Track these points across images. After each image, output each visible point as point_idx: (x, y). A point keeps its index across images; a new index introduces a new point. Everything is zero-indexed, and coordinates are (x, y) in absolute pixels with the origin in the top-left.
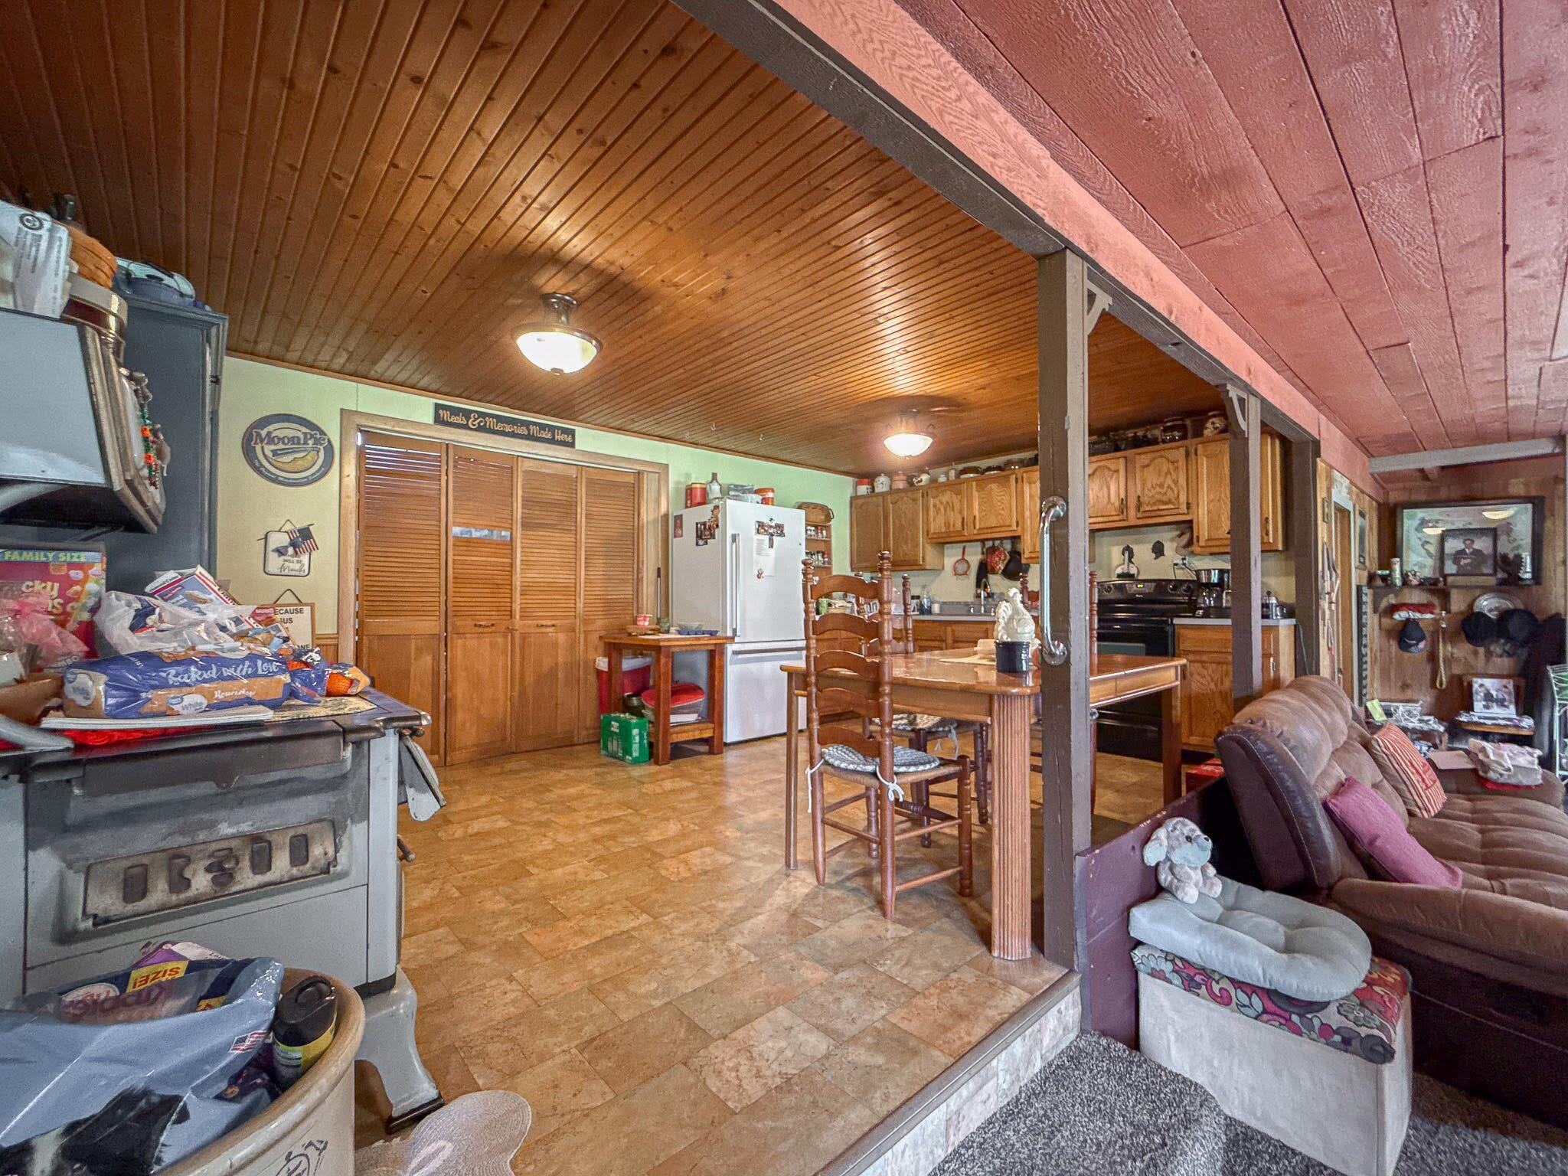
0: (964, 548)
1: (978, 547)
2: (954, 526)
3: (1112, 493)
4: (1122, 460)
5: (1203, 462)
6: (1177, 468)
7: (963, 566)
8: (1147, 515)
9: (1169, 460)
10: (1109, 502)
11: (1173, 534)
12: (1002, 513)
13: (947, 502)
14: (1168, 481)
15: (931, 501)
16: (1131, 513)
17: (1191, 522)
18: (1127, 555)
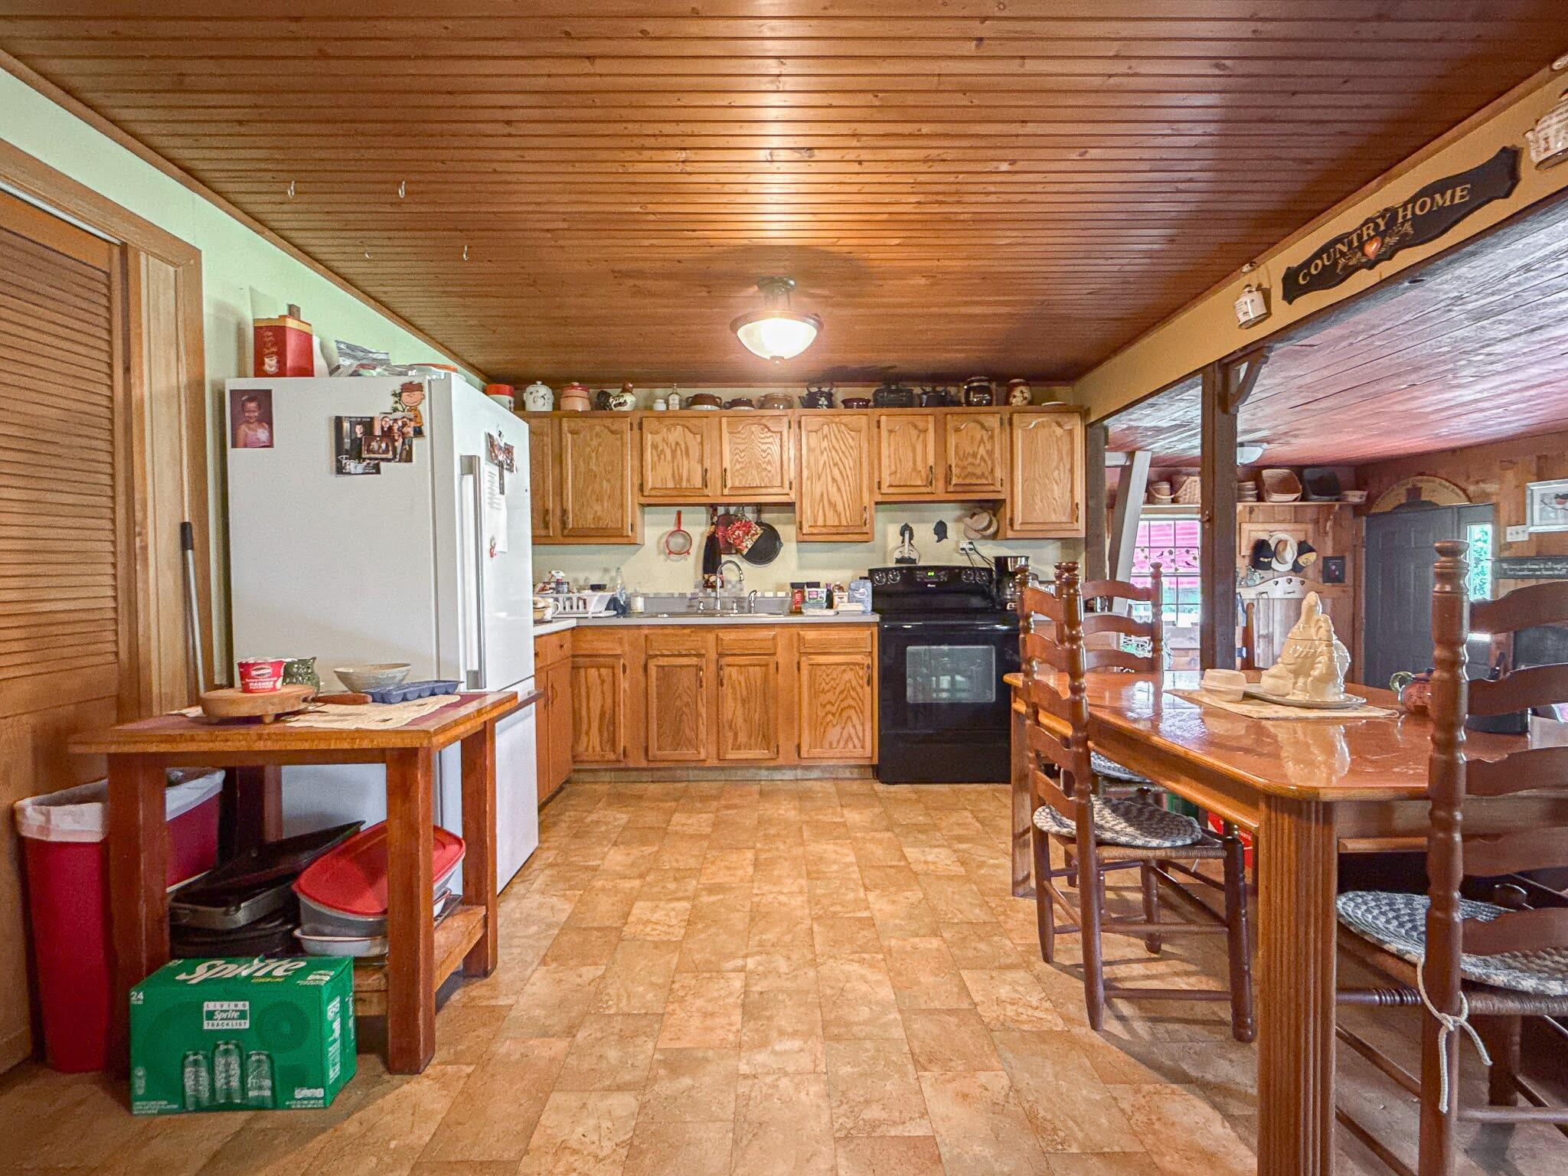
0: (679, 513)
1: (703, 515)
2: (688, 480)
3: (919, 458)
4: (931, 419)
5: (1018, 434)
6: (992, 437)
7: (679, 540)
8: (959, 489)
9: (983, 427)
10: (914, 469)
11: (958, 513)
12: (769, 467)
13: (677, 444)
14: (982, 451)
15: (649, 438)
16: (939, 485)
17: (1004, 501)
18: (907, 536)
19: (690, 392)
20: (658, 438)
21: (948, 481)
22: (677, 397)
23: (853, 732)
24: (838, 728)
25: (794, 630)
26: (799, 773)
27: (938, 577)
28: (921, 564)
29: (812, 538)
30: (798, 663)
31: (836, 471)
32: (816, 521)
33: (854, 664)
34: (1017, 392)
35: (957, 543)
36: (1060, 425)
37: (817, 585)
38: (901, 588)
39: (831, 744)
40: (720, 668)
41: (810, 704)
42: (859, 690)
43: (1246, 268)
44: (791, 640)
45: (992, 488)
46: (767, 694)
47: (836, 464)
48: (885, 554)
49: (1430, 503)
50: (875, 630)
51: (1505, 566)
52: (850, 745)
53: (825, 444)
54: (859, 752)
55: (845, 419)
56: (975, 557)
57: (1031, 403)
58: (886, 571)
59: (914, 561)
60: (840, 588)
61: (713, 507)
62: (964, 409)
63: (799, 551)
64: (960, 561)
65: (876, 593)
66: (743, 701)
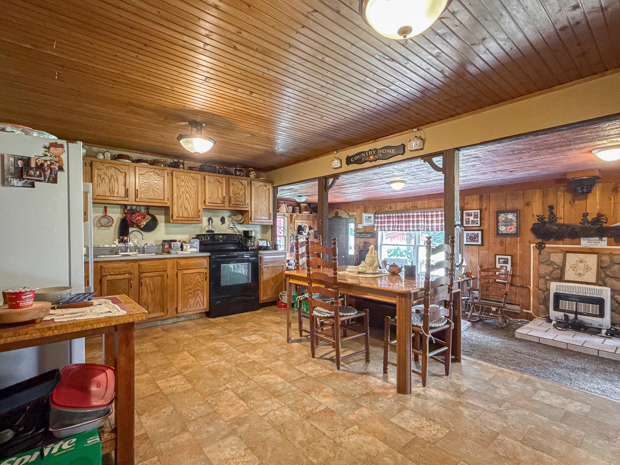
0: (105, 208)
1: (119, 209)
2: (118, 193)
3: (220, 193)
4: (224, 179)
5: (253, 188)
6: (245, 188)
7: (105, 220)
8: (234, 205)
9: (242, 184)
10: (218, 196)
11: (229, 214)
12: (158, 191)
13: (112, 176)
14: (241, 193)
15: (96, 172)
16: (227, 204)
17: (248, 211)
18: (211, 222)
19: (117, 152)
20: (101, 172)
21: (230, 202)
22: (109, 154)
23: (199, 299)
24: (193, 299)
25: (175, 260)
26: (175, 320)
27: (223, 238)
28: (215, 233)
29: (177, 222)
30: (177, 274)
31: (187, 195)
32: (179, 215)
33: (200, 272)
34: (252, 173)
35: (229, 225)
36: (265, 186)
37: (175, 241)
38: (210, 242)
39: (190, 306)
40: (140, 279)
41: (182, 290)
42: (202, 283)
43: (335, 152)
44: (173, 264)
45: (244, 206)
46: (163, 288)
47: (187, 192)
48: (202, 229)
49: (340, 217)
50: (208, 258)
51: (358, 235)
52: (198, 305)
53: (183, 184)
54: (202, 307)
55: (192, 175)
56: (235, 230)
57: (256, 178)
58: (204, 235)
59: (213, 232)
60: (185, 242)
61: (125, 206)
62: (234, 176)
63: (166, 227)
64: (230, 232)
65: (201, 244)
66: (151, 292)
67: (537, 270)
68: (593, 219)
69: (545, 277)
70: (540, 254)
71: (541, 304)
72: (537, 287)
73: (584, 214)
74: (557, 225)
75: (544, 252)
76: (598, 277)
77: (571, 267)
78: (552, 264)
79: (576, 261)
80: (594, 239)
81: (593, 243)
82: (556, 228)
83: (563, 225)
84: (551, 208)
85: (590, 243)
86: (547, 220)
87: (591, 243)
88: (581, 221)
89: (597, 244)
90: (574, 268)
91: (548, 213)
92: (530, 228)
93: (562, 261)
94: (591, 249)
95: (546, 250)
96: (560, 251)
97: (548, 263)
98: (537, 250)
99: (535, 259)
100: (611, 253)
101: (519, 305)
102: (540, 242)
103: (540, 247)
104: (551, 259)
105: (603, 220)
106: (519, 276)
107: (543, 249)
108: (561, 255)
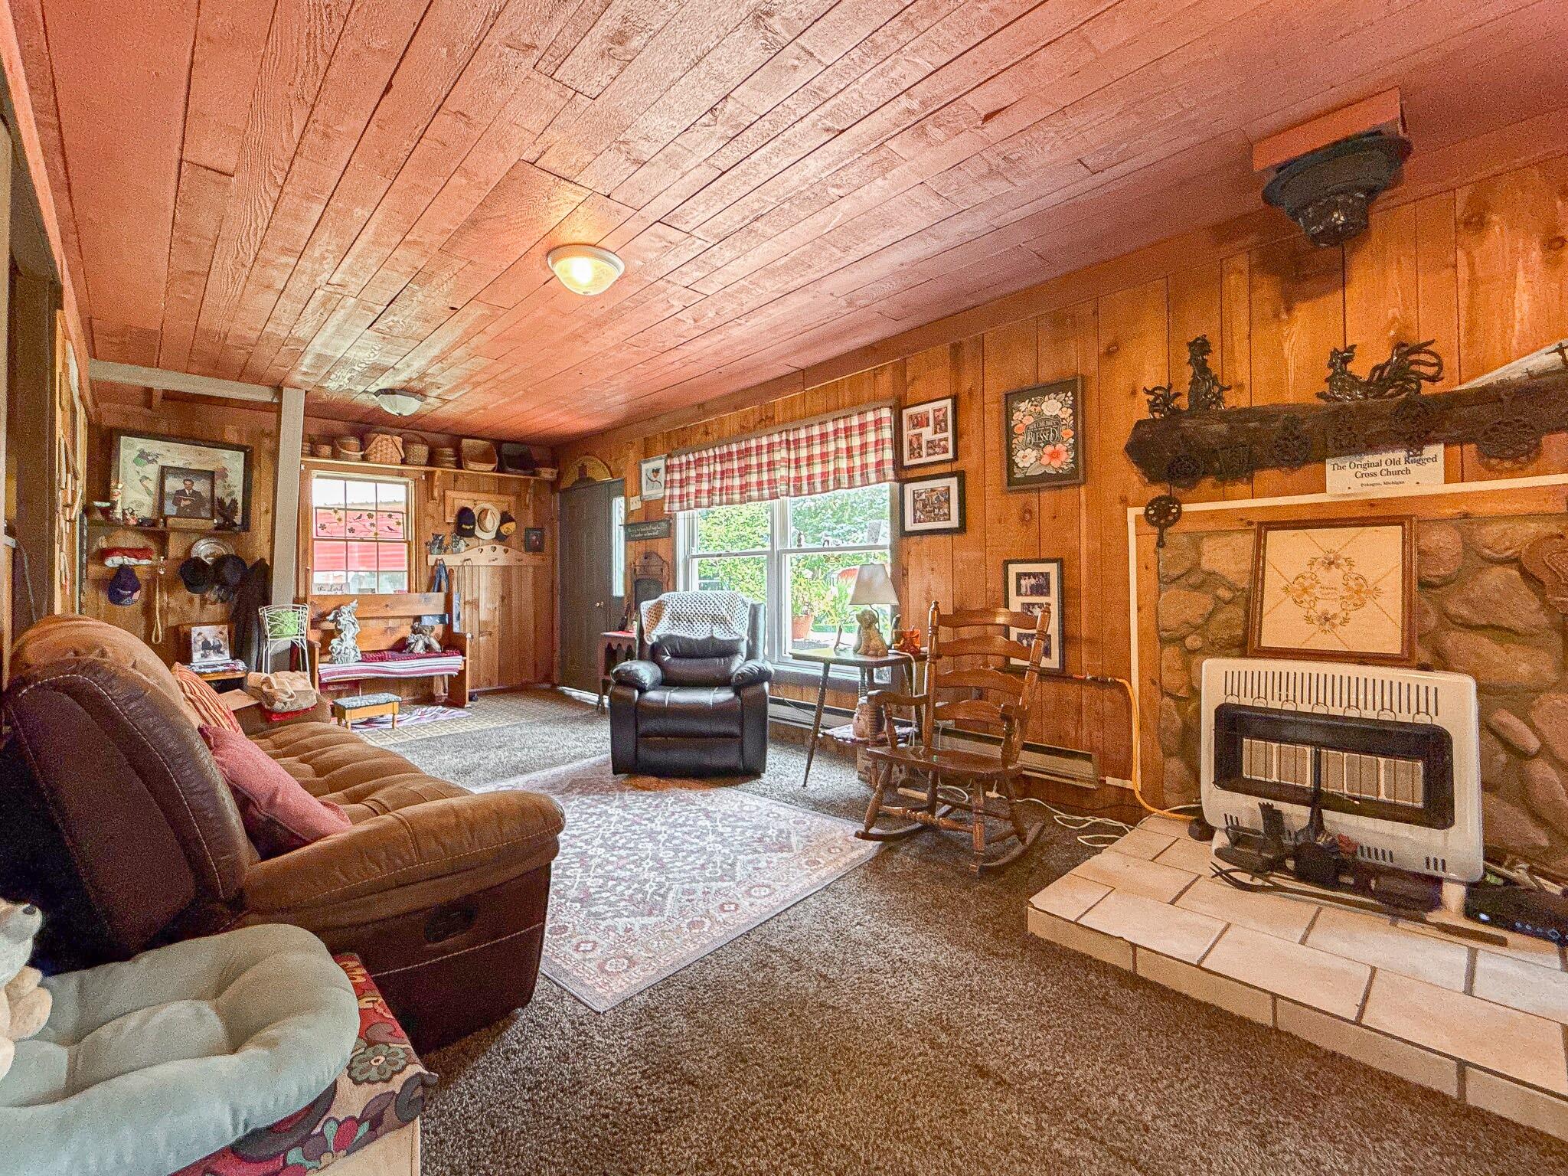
49: (591, 479)
51: (631, 530)
67: (1152, 611)
68: (1375, 369)
69: (1183, 638)
70: (1161, 544)
71: (1171, 755)
72: (1154, 683)
73: (1335, 353)
74: (1224, 417)
75: (1176, 534)
76: (1412, 633)
77: (1286, 589)
78: (1208, 581)
79: (1307, 560)
80: (1385, 456)
81: (1379, 479)
82: (1222, 428)
83: (1250, 413)
84: (1200, 347)
85: (1365, 480)
86: (1183, 402)
87: (1371, 480)
88: (1326, 388)
89: (1401, 478)
90: (1300, 591)
91: (1189, 372)
92: (1124, 442)
93: (1247, 565)
94: (1372, 504)
95: (1184, 525)
96: (1239, 526)
97: (1193, 580)
98: (1150, 529)
99: (1143, 567)
100: (1466, 516)
101: (1088, 758)
102: (1160, 499)
103: (1162, 515)
104: (1206, 565)
105: (1423, 369)
106: (1091, 641)
107: (1171, 523)
108: (1245, 542)
